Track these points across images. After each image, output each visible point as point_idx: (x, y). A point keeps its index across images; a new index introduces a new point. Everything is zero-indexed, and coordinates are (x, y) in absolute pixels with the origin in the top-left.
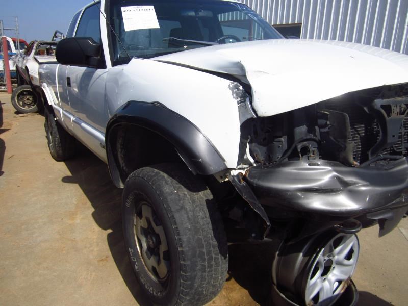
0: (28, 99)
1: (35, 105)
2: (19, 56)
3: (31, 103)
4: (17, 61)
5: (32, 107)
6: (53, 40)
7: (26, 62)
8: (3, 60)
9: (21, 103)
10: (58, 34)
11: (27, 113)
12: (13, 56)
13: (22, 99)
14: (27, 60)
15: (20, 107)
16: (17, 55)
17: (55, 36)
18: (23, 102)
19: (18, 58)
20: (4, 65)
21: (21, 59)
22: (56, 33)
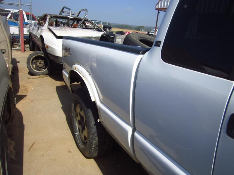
0: (40, 63)
1: (47, 69)
2: (33, 26)
3: (43, 66)
4: (31, 29)
5: (44, 71)
6: (60, 14)
7: (41, 32)
8: (19, 28)
9: (34, 66)
10: (65, 10)
11: (39, 75)
12: (28, 25)
13: (35, 63)
14: (42, 30)
15: (34, 69)
16: (31, 25)
17: (62, 11)
18: (36, 65)
19: (32, 27)
20: (19, 31)
21: (36, 29)
22: (63, 9)
